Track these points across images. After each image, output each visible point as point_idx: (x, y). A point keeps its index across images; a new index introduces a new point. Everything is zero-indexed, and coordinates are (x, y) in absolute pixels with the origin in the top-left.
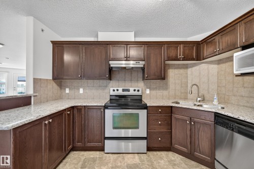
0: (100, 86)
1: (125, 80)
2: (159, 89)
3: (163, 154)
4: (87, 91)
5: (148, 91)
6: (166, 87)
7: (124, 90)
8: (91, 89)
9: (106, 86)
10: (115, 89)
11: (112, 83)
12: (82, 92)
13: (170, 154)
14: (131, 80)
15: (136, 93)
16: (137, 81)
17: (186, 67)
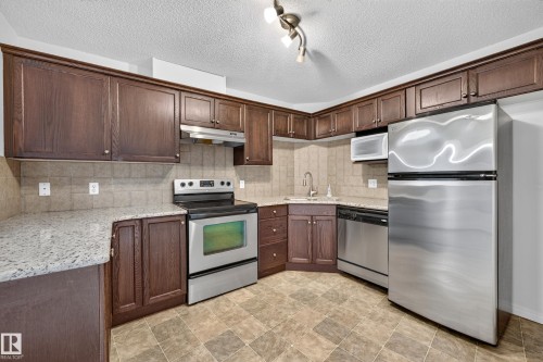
0: (147, 177)
1: (202, 165)
2: (259, 181)
3: (279, 276)
4: (113, 188)
5: (242, 184)
6: (267, 178)
7: (203, 184)
8: (122, 183)
9: (163, 177)
10: (187, 181)
11: (176, 169)
12: (97, 192)
13: (287, 274)
14: (214, 165)
15: (225, 189)
16: (225, 166)
17: (292, 147)
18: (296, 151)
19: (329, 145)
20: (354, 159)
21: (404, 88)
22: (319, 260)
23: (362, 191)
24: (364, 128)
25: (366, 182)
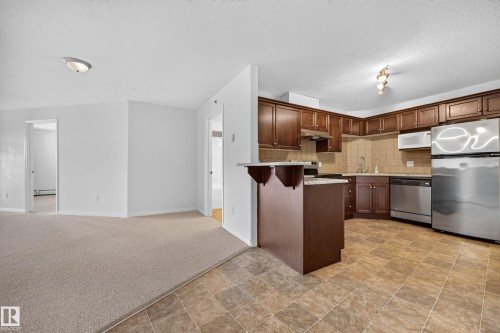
2: (328, 162)
5: (320, 165)
14: (307, 152)
16: (312, 152)
18: (348, 144)
19: (373, 139)
20: (399, 147)
21: (437, 104)
22: (377, 211)
23: (402, 169)
24: (407, 128)
25: (405, 163)
